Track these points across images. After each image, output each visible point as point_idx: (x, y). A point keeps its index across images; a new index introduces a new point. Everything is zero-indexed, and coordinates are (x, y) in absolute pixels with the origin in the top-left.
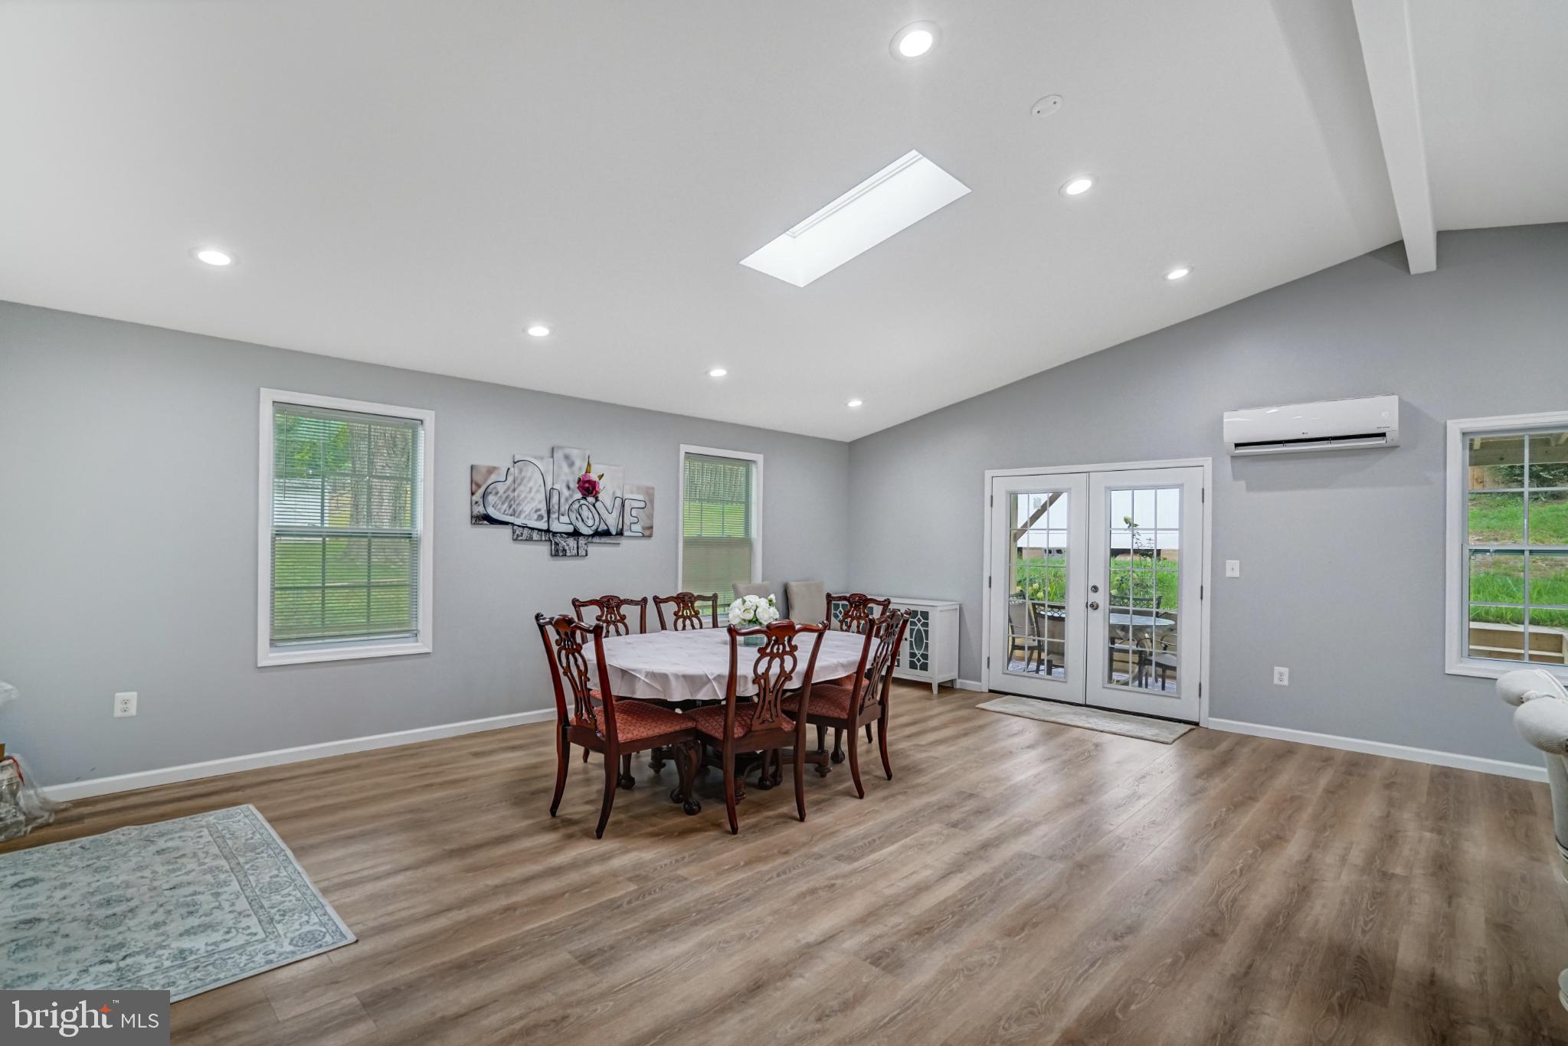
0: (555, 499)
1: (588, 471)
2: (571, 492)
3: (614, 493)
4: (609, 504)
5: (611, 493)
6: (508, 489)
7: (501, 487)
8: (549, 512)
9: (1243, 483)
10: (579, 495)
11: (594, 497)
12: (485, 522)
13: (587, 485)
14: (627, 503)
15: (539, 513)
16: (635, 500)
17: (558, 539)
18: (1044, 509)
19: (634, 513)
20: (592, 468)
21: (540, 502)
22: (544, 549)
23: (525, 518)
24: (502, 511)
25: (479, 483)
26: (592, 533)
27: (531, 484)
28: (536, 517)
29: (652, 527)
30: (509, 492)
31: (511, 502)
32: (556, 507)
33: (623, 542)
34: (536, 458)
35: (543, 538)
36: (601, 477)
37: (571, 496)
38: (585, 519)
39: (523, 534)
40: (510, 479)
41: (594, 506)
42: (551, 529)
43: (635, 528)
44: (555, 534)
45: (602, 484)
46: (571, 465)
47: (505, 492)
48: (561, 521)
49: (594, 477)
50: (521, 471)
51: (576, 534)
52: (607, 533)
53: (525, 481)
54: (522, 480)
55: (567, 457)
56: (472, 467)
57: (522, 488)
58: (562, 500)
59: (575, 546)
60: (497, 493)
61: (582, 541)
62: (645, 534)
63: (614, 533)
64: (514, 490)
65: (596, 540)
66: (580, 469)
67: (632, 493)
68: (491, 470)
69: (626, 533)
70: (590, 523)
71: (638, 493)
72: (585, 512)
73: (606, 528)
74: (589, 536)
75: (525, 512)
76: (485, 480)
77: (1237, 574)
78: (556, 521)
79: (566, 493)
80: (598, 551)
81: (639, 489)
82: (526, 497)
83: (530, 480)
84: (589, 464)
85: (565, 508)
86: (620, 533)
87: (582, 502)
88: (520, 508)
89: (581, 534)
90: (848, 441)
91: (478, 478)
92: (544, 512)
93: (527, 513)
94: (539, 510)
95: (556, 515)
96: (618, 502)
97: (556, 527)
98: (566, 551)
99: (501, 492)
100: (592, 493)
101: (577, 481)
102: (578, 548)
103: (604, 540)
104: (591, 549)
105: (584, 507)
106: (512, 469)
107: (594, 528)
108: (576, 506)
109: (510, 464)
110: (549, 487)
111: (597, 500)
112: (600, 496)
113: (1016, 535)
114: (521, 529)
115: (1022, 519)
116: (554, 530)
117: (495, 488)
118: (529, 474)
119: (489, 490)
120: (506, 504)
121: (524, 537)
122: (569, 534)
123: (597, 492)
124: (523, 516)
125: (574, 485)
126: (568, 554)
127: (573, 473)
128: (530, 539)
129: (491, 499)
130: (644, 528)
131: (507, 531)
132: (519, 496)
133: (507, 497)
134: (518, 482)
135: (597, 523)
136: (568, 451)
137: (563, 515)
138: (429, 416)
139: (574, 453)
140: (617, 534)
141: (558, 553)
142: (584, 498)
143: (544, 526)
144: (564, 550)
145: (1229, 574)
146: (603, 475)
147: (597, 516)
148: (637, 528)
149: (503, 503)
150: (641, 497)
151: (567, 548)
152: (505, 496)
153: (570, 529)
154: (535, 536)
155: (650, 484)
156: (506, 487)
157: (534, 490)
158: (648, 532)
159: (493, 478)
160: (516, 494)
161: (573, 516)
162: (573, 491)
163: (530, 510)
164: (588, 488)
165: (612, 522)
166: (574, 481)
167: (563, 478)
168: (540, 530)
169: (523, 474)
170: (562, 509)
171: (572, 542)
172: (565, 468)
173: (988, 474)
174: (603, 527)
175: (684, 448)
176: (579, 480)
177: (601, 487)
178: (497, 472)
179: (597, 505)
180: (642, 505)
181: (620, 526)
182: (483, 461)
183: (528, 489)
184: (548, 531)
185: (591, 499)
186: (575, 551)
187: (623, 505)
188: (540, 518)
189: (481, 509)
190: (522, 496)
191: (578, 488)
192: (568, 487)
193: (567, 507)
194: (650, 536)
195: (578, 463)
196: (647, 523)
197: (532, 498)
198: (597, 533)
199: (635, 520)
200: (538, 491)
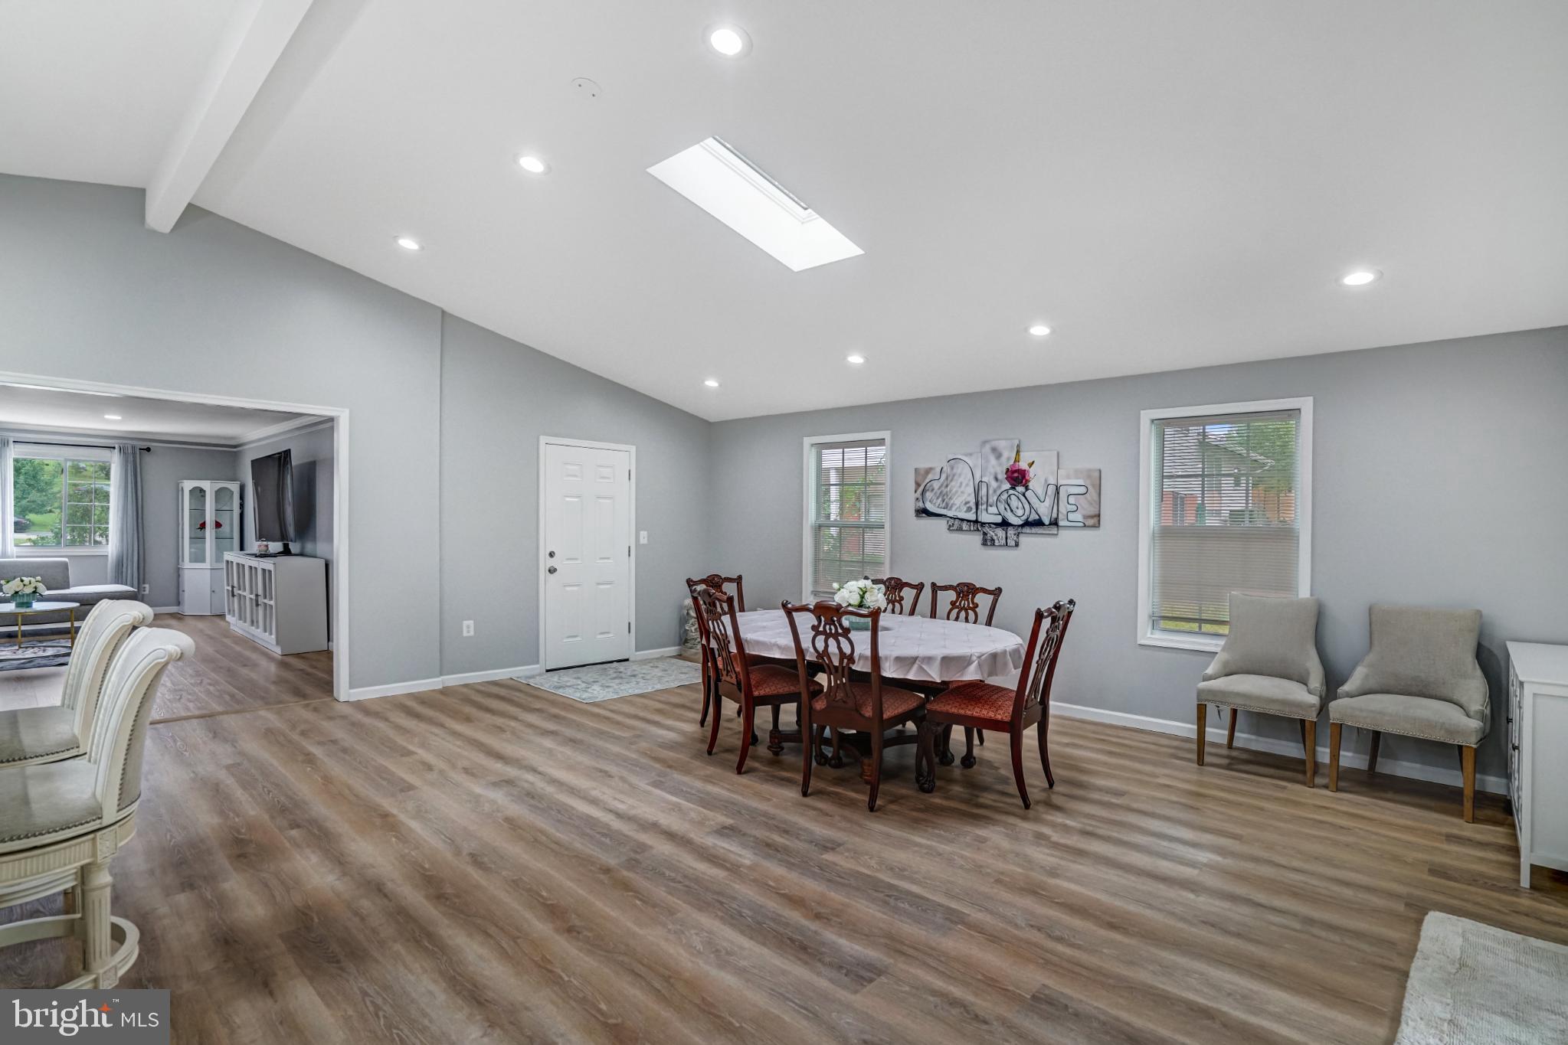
0: (984, 491)
1: (1017, 460)
2: (999, 483)
3: (1046, 481)
4: (1040, 492)
5: (1043, 482)
6: (942, 485)
7: (936, 485)
8: (977, 504)
10: (1007, 486)
11: (1023, 486)
12: (924, 515)
13: (1016, 475)
14: (1062, 490)
15: (968, 505)
16: (1072, 484)
17: (987, 529)
19: (1072, 500)
20: (1022, 457)
21: (969, 495)
22: (977, 538)
23: (956, 510)
24: (937, 505)
25: (920, 483)
26: (1021, 523)
27: (961, 480)
28: (965, 509)
29: (1099, 516)
30: (943, 488)
31: (944, 497)
32: (985, 499)
33: (1062, 532)
34: (966, 455)
35: (972, 529)
36: (1031, 464)
37: (999, 487)
38: (1014, 509)
39: (957, 525)
40: (944, 476)
41: (1024, 495)
42: (979, 520)
43: (1071, 516)
44: (983, 524)
45: (1032, 472)
46: (999, 456)
47: (939, 488)
48: (989, 512)
49: (1023, 465)
50: (952, 468)
51: (1005, 524)
52: (1039, 523)
53: (955, 478)
54: (954, 475)
55: (994, 450)
56: (916, 469)
57: (953, 483)
58: (991, 492)
59: (1004, 536)
60: (933, 490)
61: (1011, 531)
62: (1087, 524)
63: (1047, 522)
64: (947, 486)
65: (1027, 530)
66: (1009, 459)
67: (1068, 477)
68: (928, 471)
69: (1061, 523)
70: (1020, 513)
71: (1080, 477)
72: (1014, 502)
73: (1038, 517)
74: (1019, 526)
75: (956, 505)
76: (923, 481)
78: (984, 513)
79: (994, 484)
80: (1030, 541)
81: (1077, 473)
82: (957, 492)
83: (960, 475)
84: (1018, 452)
85: (993, 499)
86: (1055, 523)
87: (1011, 492)
88: (952, 502)
89: (1009, 525)
91: (920, 479)
92: (972, 504)
93: (958, 505)
94: (968, 502)
95: (984, 506)
96: (1051, 490)
97: (985, 517)
98: (994, 540)
99: (936, 489)
100: (1022, 482)
101: (1005, 471)
102: (1006, 538)
103: (1035, 530)
104: (1023, 539)
105: (1013, 497)
106: (945, 468)
107: (1024, 518)
108: (1005, 497)
109: (944, 464)
110: (978, 479)
111: (1027, 489)
112: (1031, 485)
114: (952, 520)
116: (983, 521)
117: (931, 486)
118: (959, 471)
119: (927, 488)
120: (940, 499)
121: (955, 527)
122: (997, 525)
123: (1027, 481)
124: (954, 509)
125: (1002, 476)
126: (996, 544)
127: (1000, 465)
128: (960, 529)
129: (929, 495)
130: (1086, 517)
131: (942, 523)
132: (950, 491)
133: (941, 493)
134: (950, 479)
135: (1027, 512)
136: (995, 443)
137: (991, 506)
138: (887, 436)
139: (1002, 445)
140: (1050, 524)
141: (989, 542)
142: (1013, 488)
143: (972, 516)
144: (993, 540)
146: (1033, 462)
147: (1027, 506)
148: (1077, 517)
149: (938, 498)
150: (1082, 482)
151: (995, 538)
152: (939, 492)
153: (999, 519)
154: (965, 526)
155: (1094, 465)
156: (939, 484)
157: (964, 485)
158: (1094, 520)
159: (930, 477)
160: (948, 489)
161: (1001, 507)
162: (1001, 482)
163: (960, 503)
164: (1017, 477)
165: (1044, 511)
166: (1002, 472)
167: (992, 471)
168: (968, 521)
169: (955, 471)
170: (990, 501)
171: (1000, 532)
172: (993, 461)
174: (1034, 517)
175: (1147, 416)
176: (1008, 469)
177: (1031, 475)
178: (933, 472)
179: (1027, 494)
180: (1083, 490)
181: (1054, 515)
182: (923, 465)
183: (958, 484)
184: (976, 522)
185: (1020, 489)
186: (1004, 541)
187: (1058, 493)
188: (969, 509)
189: (921, 505)
190: (954, 490)
191: (1006, 478)
192: (996, 479)
193: (995, 498)
194: (1097, 526)
195: (1006, 454)
196: (1093, 511)
197: (962, 492)
198: (1027, 524)
199: (1075, 508)
200: (967, 485)
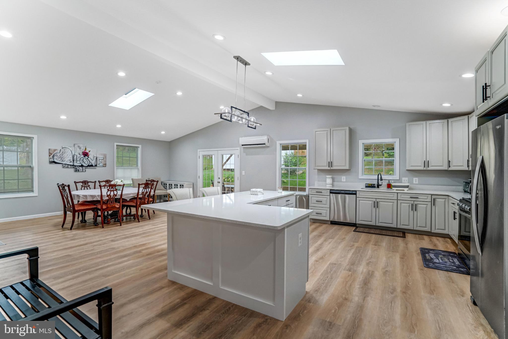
0: (75, 157)
1: (85, 150)
2: (80, 155)
4: (92, 158)
5: (93, 155)
6: (61, 155)
8: (73, 161)
9: (245, 154)
10: (83, 156)
11: (87, 156)
12: (54, 163)
13: (85, 153)
14: (98, 158)
15: (70, 161)
16: (100, 157)
17: (77, 167)
18: (229, 158)
19: (100, 160)
20: (87, 149)
21: (71, 158)
22: (72, 170)
23: (66, 162)
24: (59, 160)
25: (51, 153)
26: (87, 166)
28: (69, 162)
29: (106, 164)
30: (61, 156)
31: (61, 158)
32: (76, 159)
33: (97, 168)
34: (69, 147)
35: (72, 167)
36: (89, 151)
37: (80, 156)
39: (66, 166)
40: (61, 152)
41: (87, 159)
42: (74, 165)
44: (75, 166)
45: (90, 153)
46: (80, 148)
47: (60, 156)
48: (77, 162)
49: (87, 151)
50: (64, 150)
51: (82, 166)
52: (92, 166)
53: (66, 153)
55: (79, 146)
56: (49, 149)
57: (65, 154)
58: (78, 157)
59: (82, 169)
61: (84, 168)
62: (104, 166)
63: (94, 165)
64: (62, 155)
65: (89, 167)
66: (83, 149)
67: (99, 155)
68: (55, 150)
69: (98, 166)
70: (86, 163)
71: (102, 155)
72: (85, 160)
73: (91, 164)
74: (86, 166)
75: (66, 160)
76: (53, 153)
77: (244, 174)
79: (78, 155)
80: (89, 170)
81: (101, 155)
82: (66, 157)
83: (67, 152)
84: (86, 148)
85: (78, 159)
86: (96, 166)
87: (84, 158)
88: (64, 160)
89: (84, 166)
90: (169, 140)
91: (51, 152)
92: (72, 160)
93: (67, 160)
94: (70, 160)
95: (76, 161)
96: (95, 158)
97: (75, 164)
98: (79, 170)
99: (58, 155)
100: (87, 155)
101: (82, 152)
102: (83, 170)
103: (91, 167)
104: (87, 170)
105: (84, 159)
106: (62, 150)
108: (82, 159)
109: (61, 148)
110: (73, 154)
111: (88, 157)
112: (89, 156)
113: (223, 166)
114: (65, 165)
115: (224, 161)
116: (75, 165)
118: (67, 151)
119: (55, 155)
120: (60, 159)
121: (66, 167)
122: (80, 166)
123: (88, 155)
124: (65, 161)
125: (81, 154)
126: (80, 171)
127: (81, 151)
128: (68, 167)
129: (55, 157)
131: (61, 165)
132: (64, 156)
133: (60, 157)
134: (63, 153)
135: (89, 163)
136: (79, 145)
137: (78, 161)
138: (35, 137)
139: (81, 145)
140: (95, 166)
141: (76, 171)
142: (84, 157)
143: (72, 164)
144: (78, 170)
145: (243, 174)
146: (90, 151)
147: (88, 162)
148: (101, 164)
149: (59, 158)
150: (102, 157)
151: (79, 169)
152: (59, 156)
153: (80, 165)
154: (69, 166)
155: (105, 153)
156: (60, 154)
157: (69, 155)
158: (105, 165)
159: (56, 152)
160: (63, 156)
161: (81, 161)
163: (68, 159)
164: (86, 154)
165: (93, 163)
166: (81, 152)
167: (78, 152)
168: (70, 165)
169: (65, 151)
170: (78, 160)
171: (81, 168)
172: (78, 149)
173: (199, 150)
174: (90, 164)
175: (116, 144)
176: (83, 152)
178: (57, 150)
179: (88, 158)
180: (103, 158)
181: (96, 164)
182: (53, 148)
183: (67, 155)
184: (73, 165)
185: (86, 157)
186: (82, 170)
187: (97, 159)
188: (71, 162)
189: (52, 160)
190: (65, 156)
191: (83, 154)
192: (79, 154)
193: (79, 159)
194: (105, 166)
195: (82, 148)
196: (104, 163)
197: (68, 157)
198: (89, 166)
199: (101, 162)
200: (70, 155)
